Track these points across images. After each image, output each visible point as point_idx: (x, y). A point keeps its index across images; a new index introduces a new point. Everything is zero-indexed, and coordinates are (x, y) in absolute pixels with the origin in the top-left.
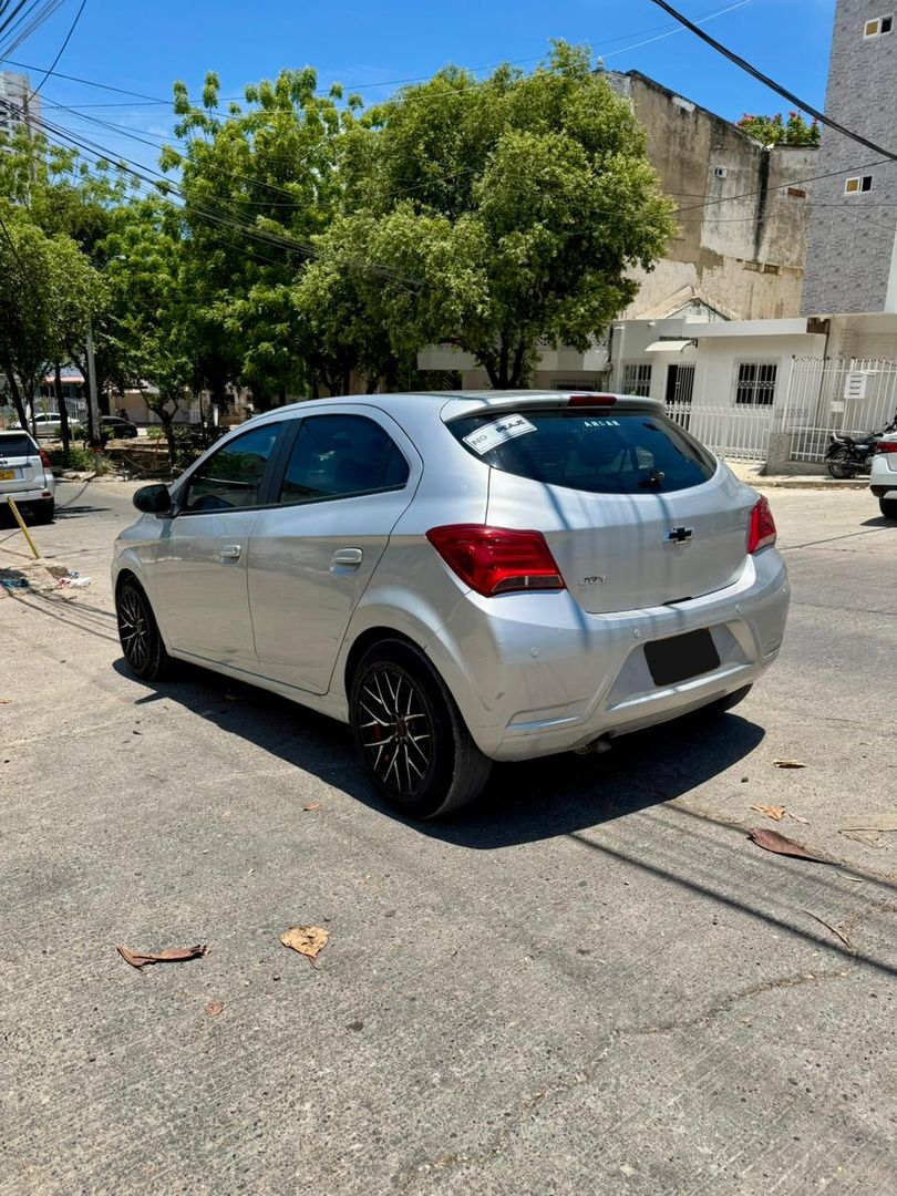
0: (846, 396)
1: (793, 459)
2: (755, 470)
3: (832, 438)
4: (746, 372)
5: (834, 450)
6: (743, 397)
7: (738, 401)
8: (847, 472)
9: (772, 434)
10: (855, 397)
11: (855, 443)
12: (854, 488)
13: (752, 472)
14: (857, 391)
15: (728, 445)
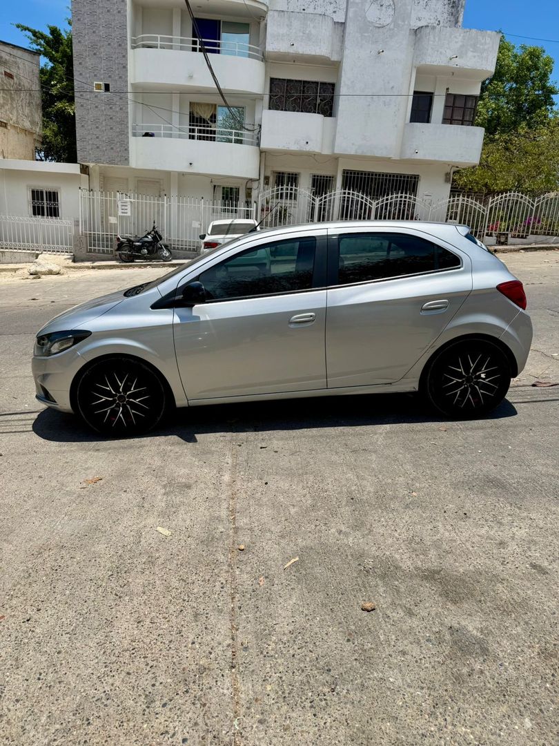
0: (120, 214)
1: (91, 252)
2: (69, 259)
3: (118, 239)
4: (37, 195)
5: (120, 246)
6: (37, 211)
7: (34, 214)
8: (131, 258)
9: (75, 237)
10: (125, 214)
11: (133, 242)
12: (140, 268)
13: (68, 260)
14: (126, 211)
15: (44, 243)
